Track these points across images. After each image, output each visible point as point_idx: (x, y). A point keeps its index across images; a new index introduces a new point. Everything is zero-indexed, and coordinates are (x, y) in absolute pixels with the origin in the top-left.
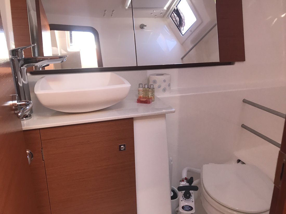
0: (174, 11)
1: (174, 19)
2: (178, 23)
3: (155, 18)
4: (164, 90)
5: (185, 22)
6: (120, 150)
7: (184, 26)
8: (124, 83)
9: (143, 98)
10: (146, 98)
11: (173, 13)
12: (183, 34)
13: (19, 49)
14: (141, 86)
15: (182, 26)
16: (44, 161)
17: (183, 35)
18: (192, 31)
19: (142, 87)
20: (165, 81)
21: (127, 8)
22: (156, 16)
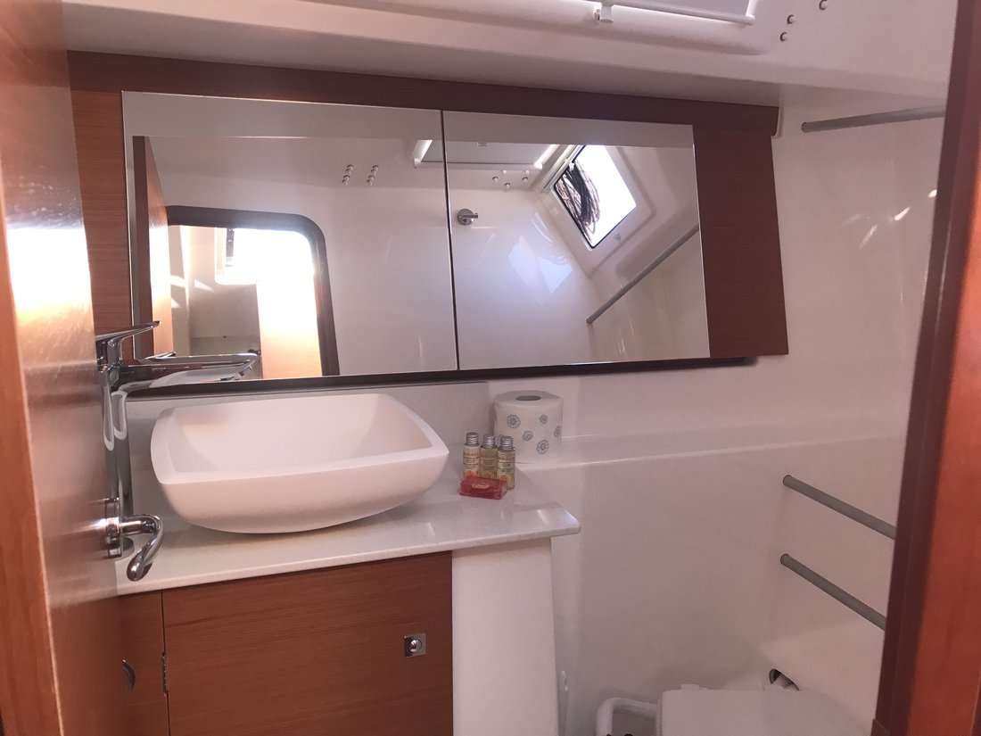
0: (565, 172)
1: (565, 197)
2: (579, 210)
3: (506, 190)
4: (541, 447)
5: (600, 209)
6: (408, 653)
7: (596, 219)
8: (427, 444)
9: (480, 478)
10: (487, 479)
11: (561, 177)
12: (593, 245)
13: (110, 339)
14: (473, 441)
15: (590, 219)
16: (167, 692)
17: (593, 248)
18: (623, 238)
19: (477, 444)
20: (544, 419)
21: (417, 161)
22: (506, 186)
